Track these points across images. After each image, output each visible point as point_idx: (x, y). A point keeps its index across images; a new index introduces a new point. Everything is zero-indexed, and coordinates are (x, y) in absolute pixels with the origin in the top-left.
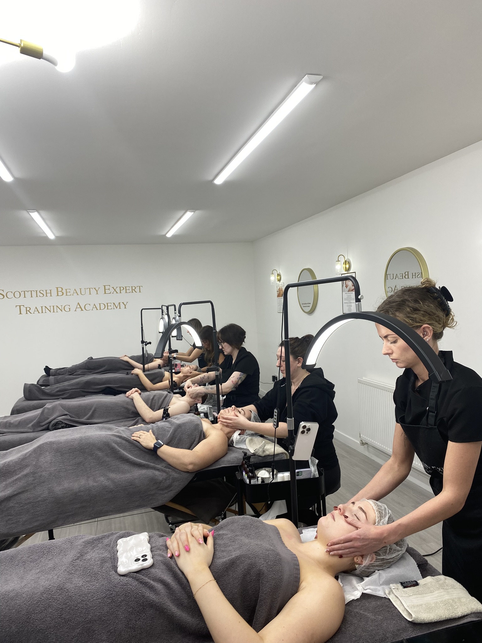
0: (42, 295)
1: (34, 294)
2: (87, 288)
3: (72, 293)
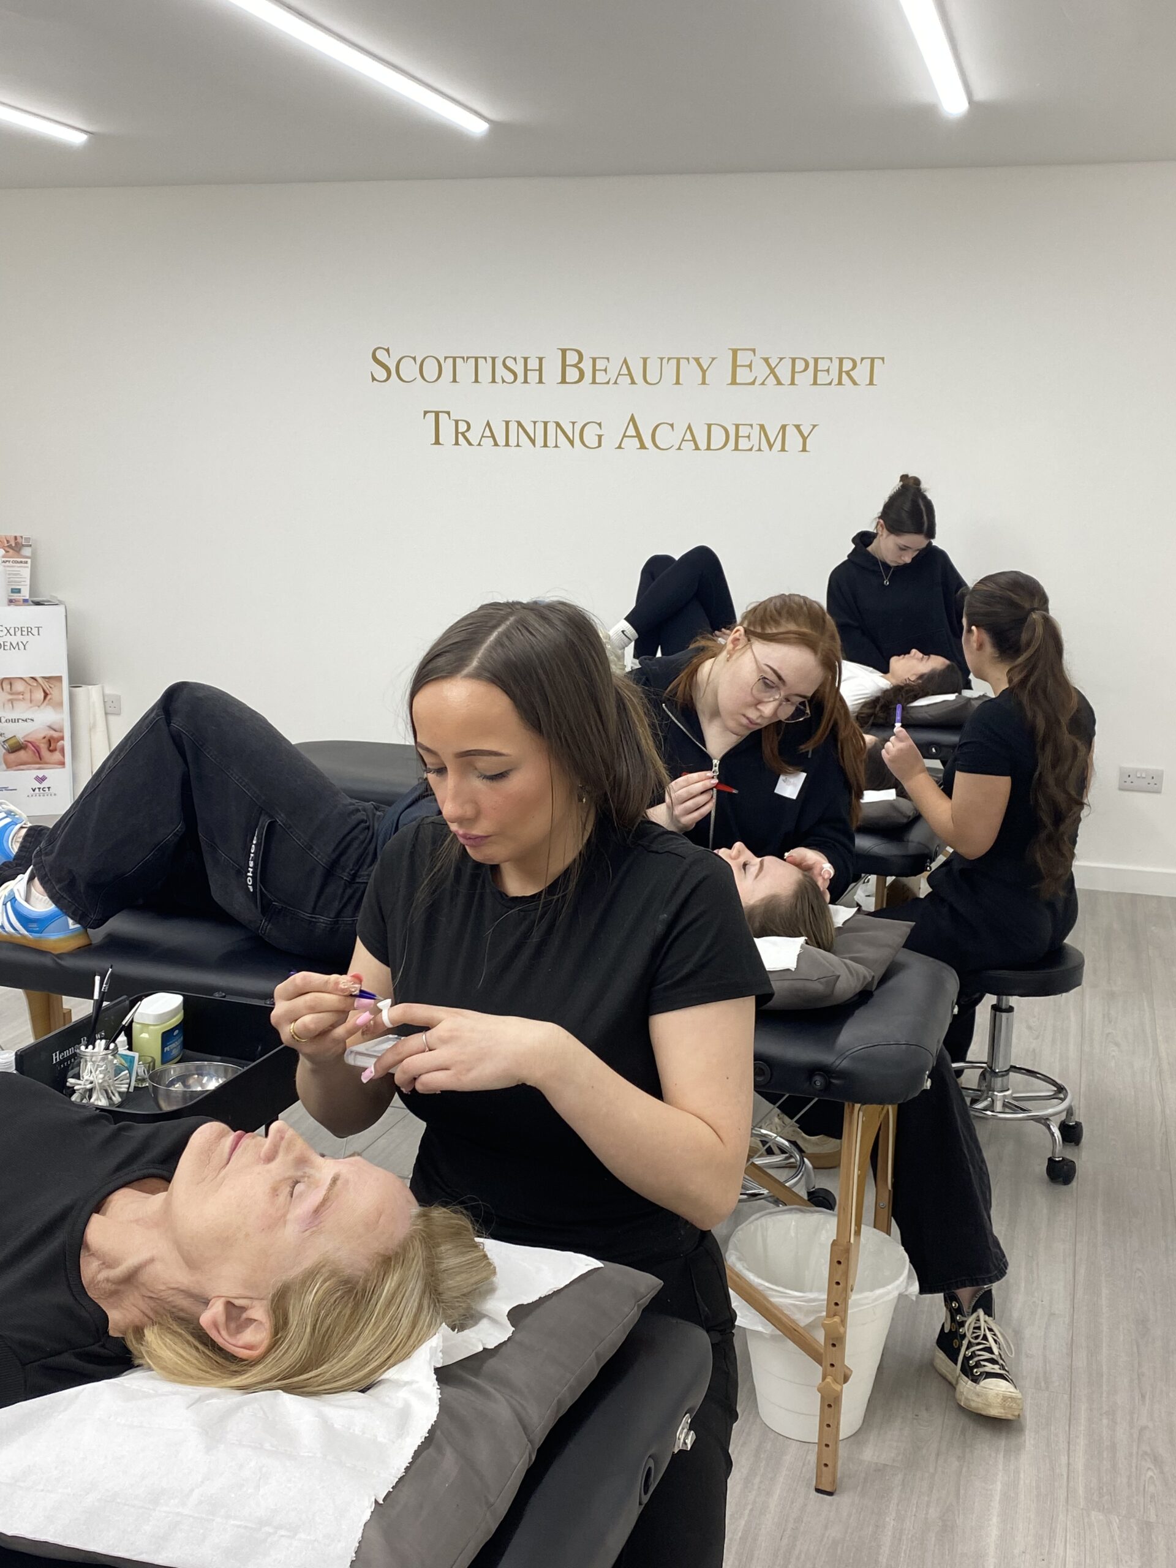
0: (511, 378)
1: (485, 369)
2: (669, 359)
3: (612, 374)
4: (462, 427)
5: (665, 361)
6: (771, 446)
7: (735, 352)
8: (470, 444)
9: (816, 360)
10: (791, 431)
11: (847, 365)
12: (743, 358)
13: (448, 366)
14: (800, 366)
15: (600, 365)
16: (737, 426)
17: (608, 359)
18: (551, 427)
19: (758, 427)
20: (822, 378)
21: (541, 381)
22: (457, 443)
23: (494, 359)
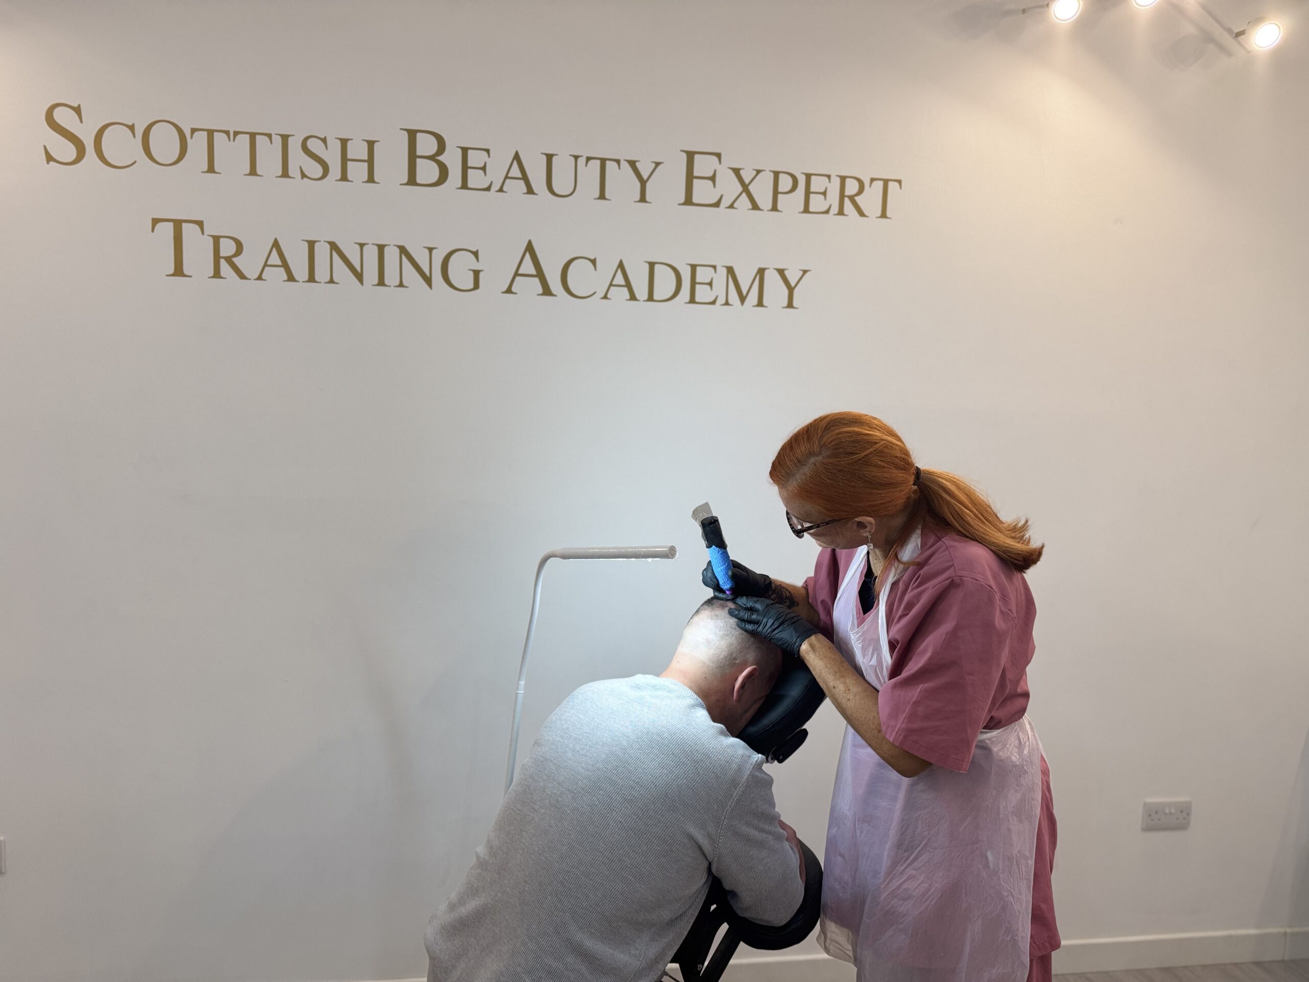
4: (227, 248)
5: (582, 160)
6: (743, 299)
7: (690, 156)
8: (242, 276)
9: (808, 177)
10: (772, 278)
11: (852, 188)
12: (703, 166)
13: (197, 145)
14: (785, 183)
15: (475, 159)
16: (694, 267)
17: (488, 151)
18: (392, 255)
19: (725, 270)
20: (817, 203)
21: (371, 179)
22: (217, 274)
23: (285, 138)
